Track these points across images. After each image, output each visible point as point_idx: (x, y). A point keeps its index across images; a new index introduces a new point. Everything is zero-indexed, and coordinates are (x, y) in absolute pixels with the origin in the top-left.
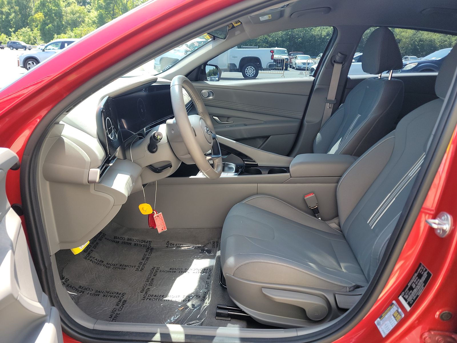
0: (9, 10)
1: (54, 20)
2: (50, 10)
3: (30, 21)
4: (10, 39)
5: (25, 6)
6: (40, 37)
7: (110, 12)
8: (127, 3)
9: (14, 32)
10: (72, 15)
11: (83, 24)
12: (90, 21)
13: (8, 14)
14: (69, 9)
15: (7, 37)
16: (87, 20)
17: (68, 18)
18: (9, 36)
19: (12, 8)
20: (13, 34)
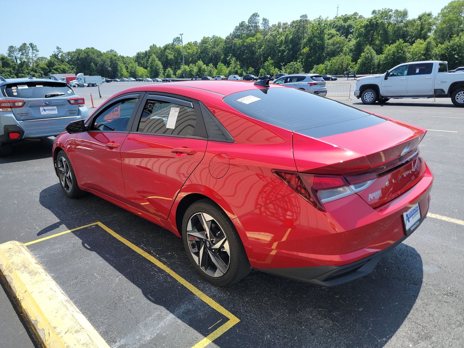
0: (285, 48)
1: (317, 52)
2: (315, 44)
3: (299, 55)
4: (280, 72)
5: (297, 43)
6: (303, 69)
7: (368, 38)
8: (388, 27)
9: (284, 66)
10: (332, 46)
11: (341, 54)
12: (348, 50)
13: (284, 51)
14: (331, 41)
15: (278, 71)
16: (345, 49)
17: (328, 49)
18: (280, 70)
19: (287, 46)
20: (283, 67)
